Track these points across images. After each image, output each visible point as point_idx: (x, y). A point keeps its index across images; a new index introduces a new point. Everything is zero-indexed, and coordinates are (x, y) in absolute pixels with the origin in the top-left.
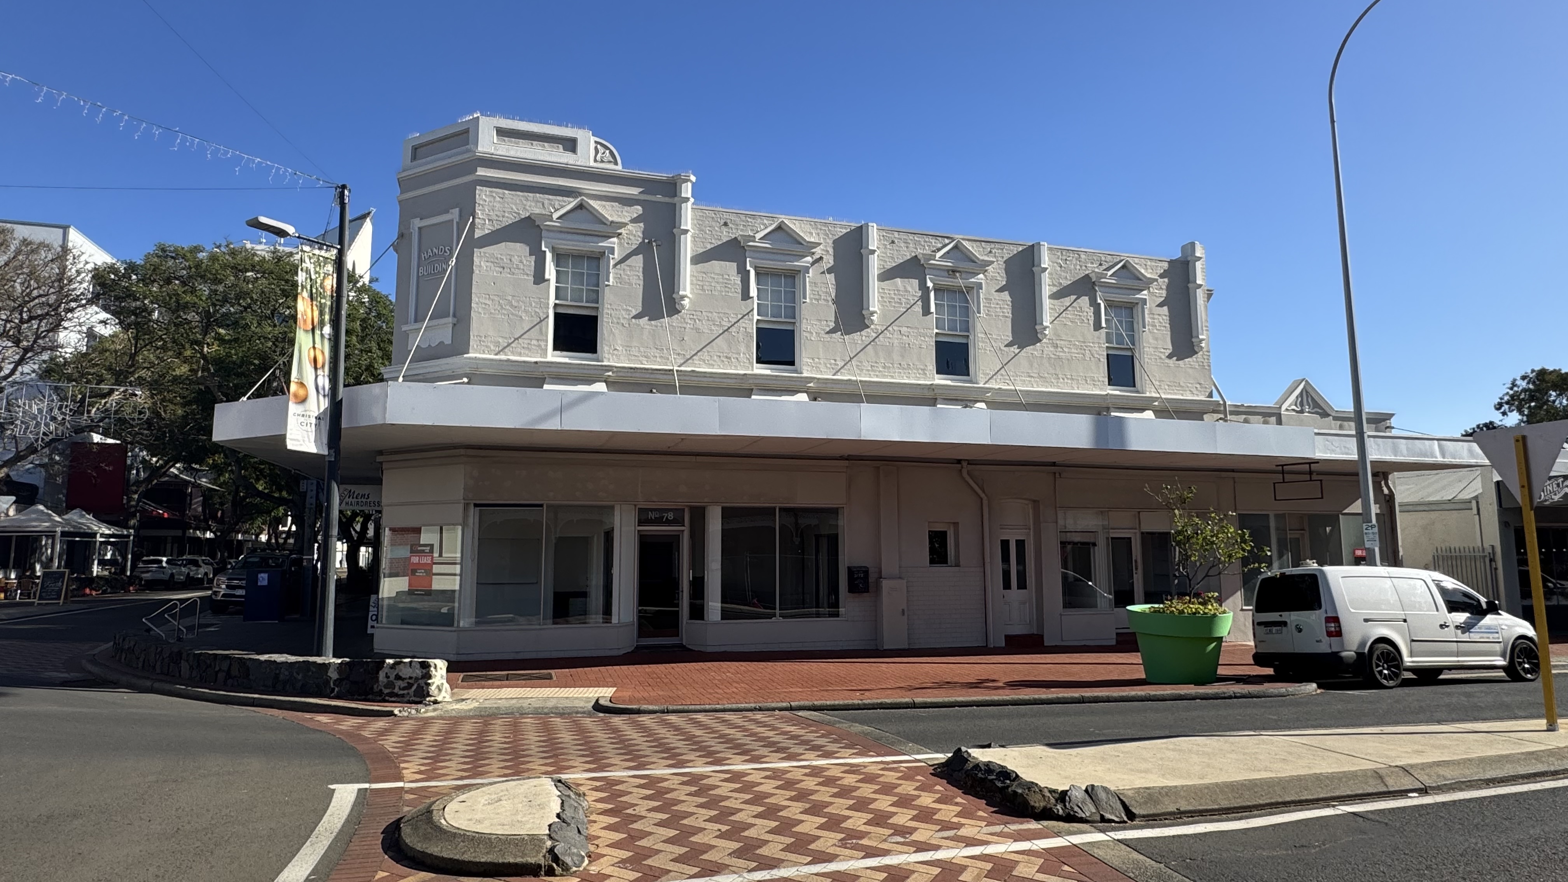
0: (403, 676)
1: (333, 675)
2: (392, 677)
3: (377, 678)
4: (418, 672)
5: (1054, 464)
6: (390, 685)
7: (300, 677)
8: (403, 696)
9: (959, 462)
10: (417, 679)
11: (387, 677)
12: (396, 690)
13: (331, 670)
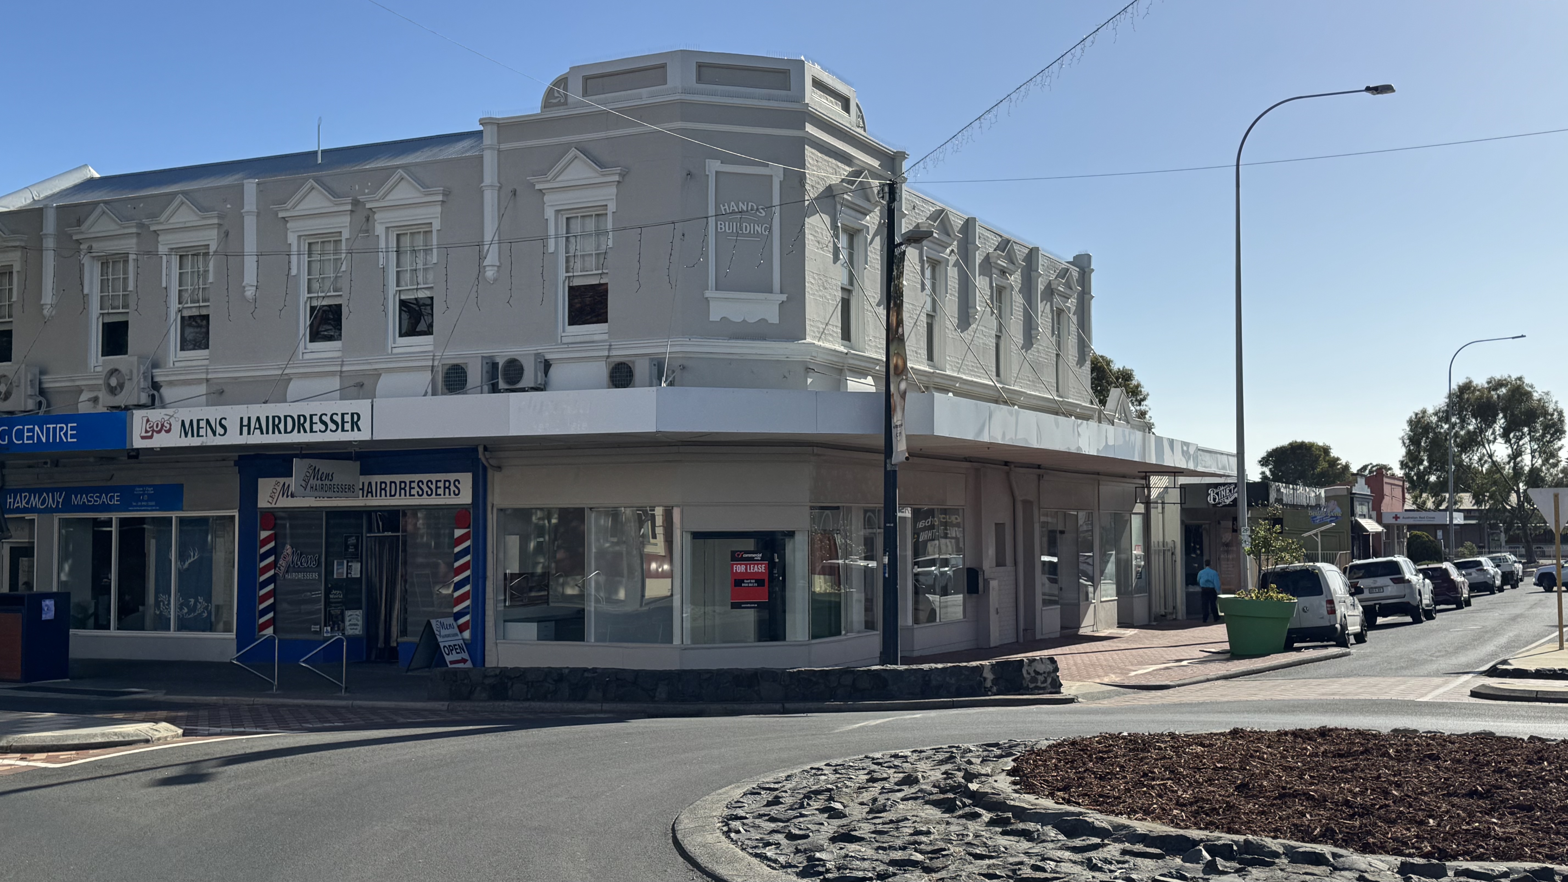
0: (1041, 672)
1: (989, 675)
2: (1033, 674)
3: (1022, 674)
4: (1050, 667)
5: (1039, 467)
6: (1034, 680)
7: (953, 681)
8: (1044, 688)
9: (1006, 463)
10: (1049, 673)
11: (1029, 673)
12: (1039, 684)
13: (985, 671)
